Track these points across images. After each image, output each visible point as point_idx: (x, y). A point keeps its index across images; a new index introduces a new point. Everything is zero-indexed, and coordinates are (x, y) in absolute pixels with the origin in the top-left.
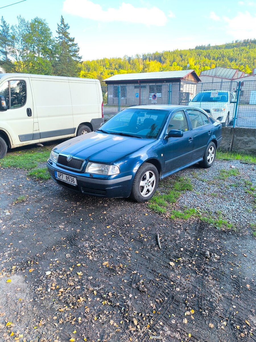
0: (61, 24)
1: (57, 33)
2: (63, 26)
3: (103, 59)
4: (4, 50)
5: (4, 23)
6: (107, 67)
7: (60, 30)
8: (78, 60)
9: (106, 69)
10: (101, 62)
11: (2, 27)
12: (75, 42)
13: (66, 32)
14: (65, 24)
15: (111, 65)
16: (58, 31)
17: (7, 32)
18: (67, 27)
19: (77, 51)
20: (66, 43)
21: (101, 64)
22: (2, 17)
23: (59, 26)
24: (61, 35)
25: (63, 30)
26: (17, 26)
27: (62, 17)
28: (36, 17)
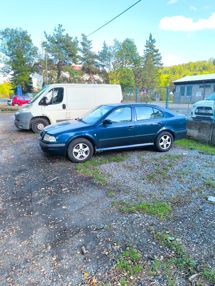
0: (149, 40)
1: (145, 47)
2: (150, 41)
3: (188, 63)
4: (103, 64)
5: (105, 46)
6: (192, 69)
7: (148, 44)
8: (159, 66)
9: (190, 71)
10: (187, 66)
11: (104, 48)
12: (159, 53)
13: (152, 46)
14: (152, 39)
15: (195, 67)
16: (146, 45)
17: (106, 52)
18: (154, 42)
19: (159, 60)
20: (152, 54)
21: (186, 67)
22: (104, 41)
23: (147, 41)
24: (148, 48)
25: (150, 44)
26: (113, 46)
27: (151, 34)
28: (127, 38)
